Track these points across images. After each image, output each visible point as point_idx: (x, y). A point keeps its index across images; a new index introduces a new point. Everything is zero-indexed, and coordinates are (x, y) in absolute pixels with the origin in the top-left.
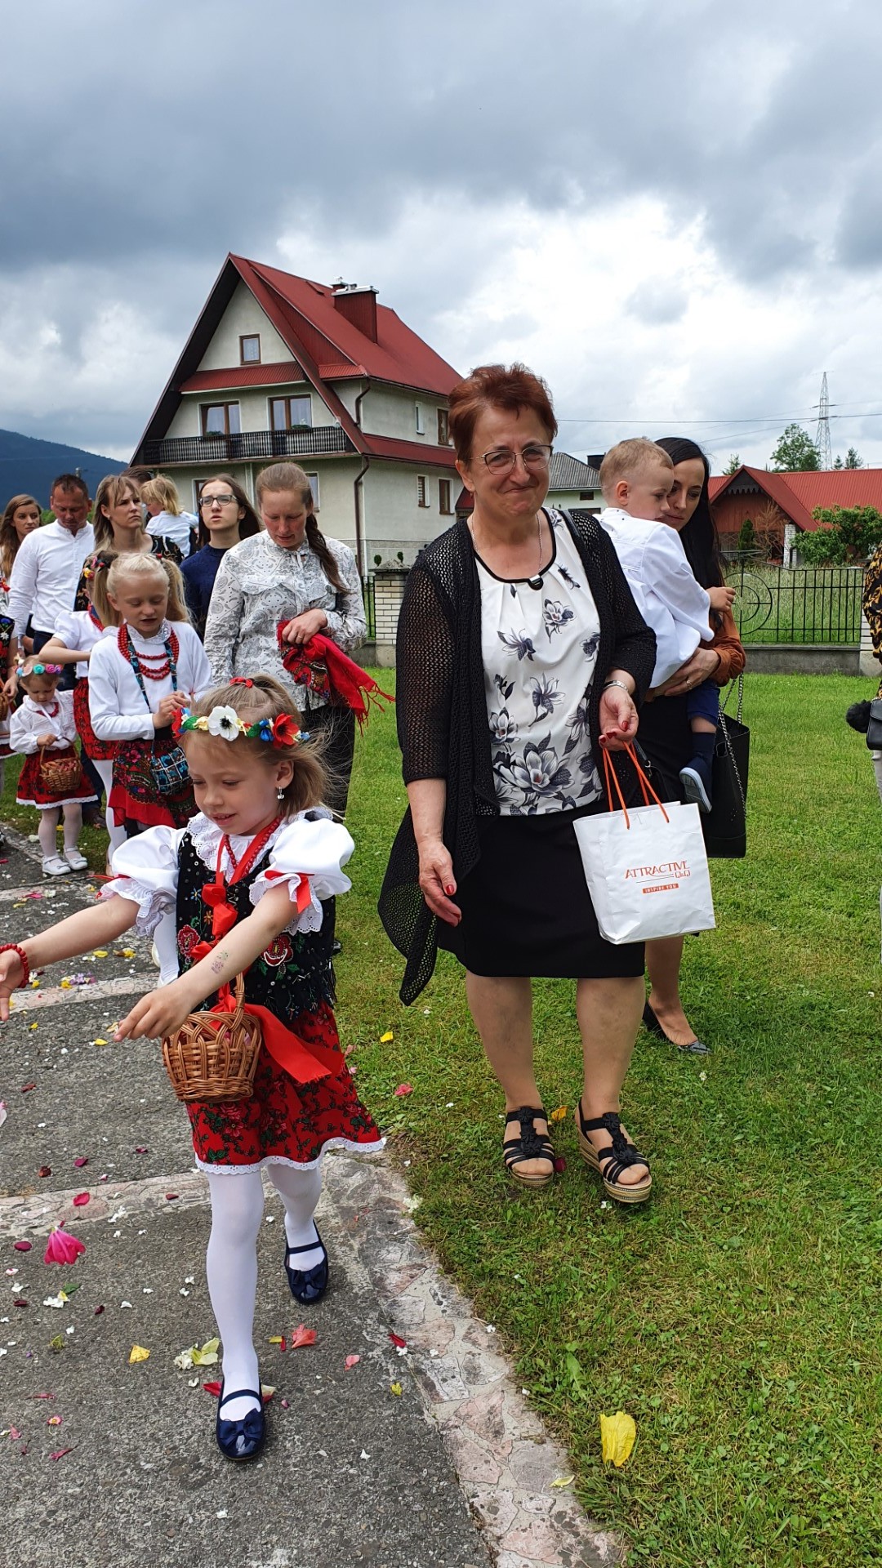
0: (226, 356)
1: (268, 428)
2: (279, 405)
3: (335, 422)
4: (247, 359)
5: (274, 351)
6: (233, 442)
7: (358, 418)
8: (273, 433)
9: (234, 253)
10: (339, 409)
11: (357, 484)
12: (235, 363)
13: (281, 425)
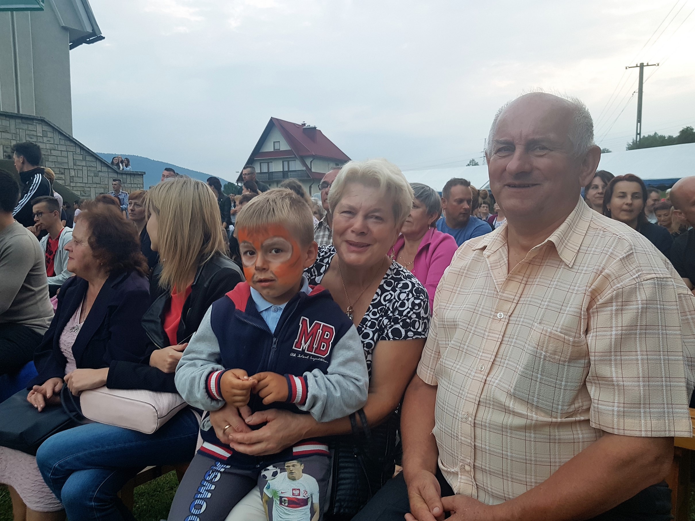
0: (269, 148)
1: (282, 170)
2: (286, 164)
3: (304, 168)
4: (276, 148)
5: (284, 146)
6: (270, 174)
7: (311, 168)
8: (283, 172)
9: (273, 117)
10: (305, 164)
11: (310, 187)
12: (272, 150)
13: (286, 169)
